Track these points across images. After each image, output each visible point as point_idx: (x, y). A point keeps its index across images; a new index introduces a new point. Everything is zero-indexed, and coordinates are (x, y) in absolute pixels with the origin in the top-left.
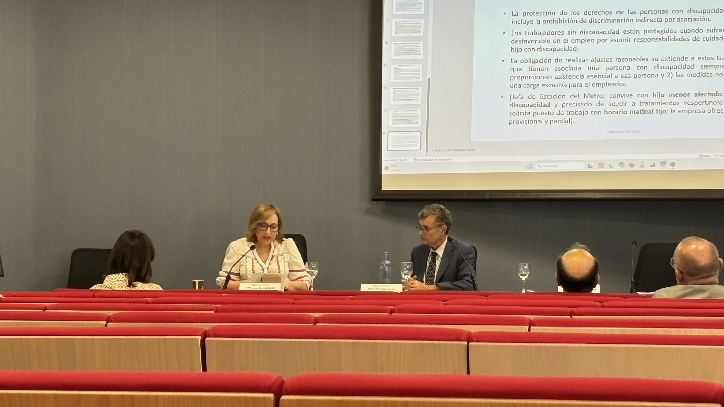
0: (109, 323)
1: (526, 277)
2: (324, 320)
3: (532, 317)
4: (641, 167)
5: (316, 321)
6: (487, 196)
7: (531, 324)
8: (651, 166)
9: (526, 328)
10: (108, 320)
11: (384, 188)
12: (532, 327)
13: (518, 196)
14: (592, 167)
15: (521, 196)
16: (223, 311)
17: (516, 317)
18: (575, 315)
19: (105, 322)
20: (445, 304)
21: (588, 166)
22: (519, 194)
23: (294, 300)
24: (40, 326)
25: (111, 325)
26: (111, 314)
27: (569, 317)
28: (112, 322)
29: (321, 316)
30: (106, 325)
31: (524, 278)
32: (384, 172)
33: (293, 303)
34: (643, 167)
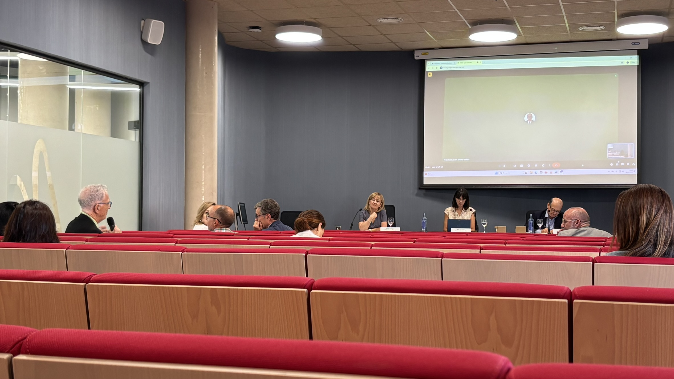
0: (271, 246)
1: (486, 226)
2: (376, 246)
3: (482, 245)
4: (550, 173)
5: (372, 246)
6: (474, 187)
7: (481, 248)
8: (555, 173)
9: (478, 251)
10: (271, 244)
11: (424, 183)
12: (481, 250)
13: (489, 187)
14: (526, 173)
15: (490, 187)
16: (333, 240)
17: (474, 245)
18: (507, 244)
19: (269, 246)
20: (445, 238)
21: (524, 173)
22: (489, 186)
23: (371, 236)
24: (238, 248)
25: (272, 247)
26: (272, 242)
27: (504, 245)
28: (272, 245)
29: (375, 244)
30: (270, 247)
31: (484, 226)
32: (424, 176)
33: (371, 237)
34: (552, 173)
